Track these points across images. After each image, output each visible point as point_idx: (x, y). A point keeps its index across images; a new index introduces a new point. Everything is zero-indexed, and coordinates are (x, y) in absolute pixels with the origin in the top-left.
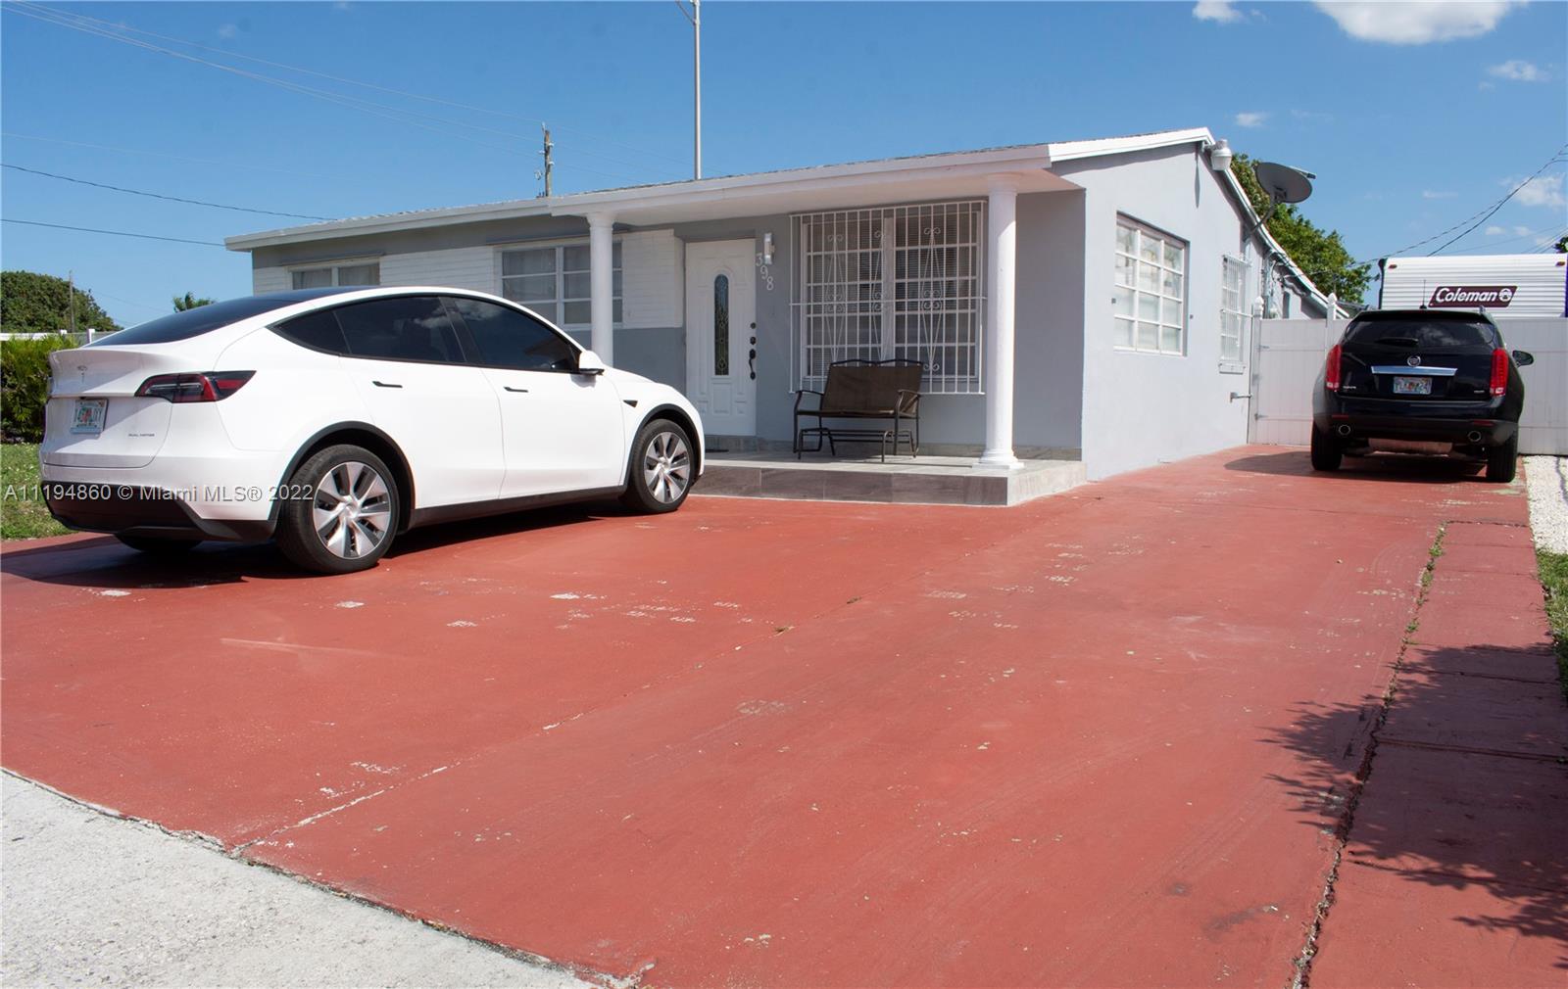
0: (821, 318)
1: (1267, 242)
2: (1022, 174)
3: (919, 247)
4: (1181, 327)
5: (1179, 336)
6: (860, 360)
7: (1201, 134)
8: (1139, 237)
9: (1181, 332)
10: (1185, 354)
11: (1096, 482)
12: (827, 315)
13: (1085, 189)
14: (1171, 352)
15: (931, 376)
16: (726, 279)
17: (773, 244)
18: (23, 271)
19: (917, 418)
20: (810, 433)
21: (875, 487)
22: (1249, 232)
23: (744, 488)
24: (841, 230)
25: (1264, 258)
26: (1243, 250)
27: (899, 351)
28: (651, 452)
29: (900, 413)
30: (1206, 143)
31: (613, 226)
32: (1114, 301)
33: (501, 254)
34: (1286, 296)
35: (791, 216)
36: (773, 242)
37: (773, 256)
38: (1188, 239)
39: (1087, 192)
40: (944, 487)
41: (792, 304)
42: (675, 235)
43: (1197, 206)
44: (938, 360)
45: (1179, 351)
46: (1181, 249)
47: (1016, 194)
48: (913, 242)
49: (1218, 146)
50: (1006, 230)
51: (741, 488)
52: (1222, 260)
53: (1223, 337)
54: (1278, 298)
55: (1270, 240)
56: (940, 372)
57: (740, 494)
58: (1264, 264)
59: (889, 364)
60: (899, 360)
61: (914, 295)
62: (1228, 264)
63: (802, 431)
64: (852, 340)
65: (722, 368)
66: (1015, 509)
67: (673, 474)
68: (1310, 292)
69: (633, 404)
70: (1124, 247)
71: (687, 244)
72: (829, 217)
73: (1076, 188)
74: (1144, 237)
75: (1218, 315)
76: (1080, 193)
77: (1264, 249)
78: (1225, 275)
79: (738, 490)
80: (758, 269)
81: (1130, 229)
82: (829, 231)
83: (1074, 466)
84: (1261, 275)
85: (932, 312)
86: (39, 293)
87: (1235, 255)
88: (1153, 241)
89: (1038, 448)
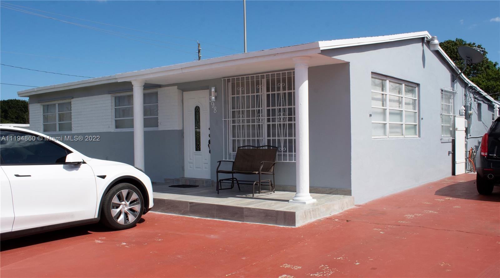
0: (235, 125)
1: (466, 81)
2: (310, 57)
3: (276, 92)
4: (417, 124)
5: (416, 128)
6: (252, 146)
7: (425, 34)
8: (388, 83)
9: (417, 126)
10: (419, 136)
11: (359, 206)
12: (238, 124)
13: (349, 63)
14: (410, 136)
15: (282, 153)
16: (198, 107)
17: (216, 92)
18: (15, 99)
19: (274, 174)
20: (224, 181)
21: (237, 213)
22: (455, 77)
23: (182, 211)
24: (243, 85)
25: (465, 89)
26: (453, 86)
27: (269, 141)
28: (115, 200)
29: (261, 172)
30: (427, 38)
31: (144, 86)
32: (370, 115)
33: (114, 98)
34: (479, 105)
35: (222, 79)
36: (216, 91)
37: (216, 98)
38: (419, 83)
39: (350, 64)
40: (267, 216)
41: (223, 119)
42: (178, 89)
43: (424, 67)
44: (285, 146)
45: (416, 135)
46: (416, 87)
47: (308, 67)
48: (273, 90)
49: (433, 39)
50: (303, 84)
51: (181, 211)
52: (440, 91)
53: (442, 126)
54: (475, 105)
55: (467, 80)
56: (286, 151)
57: (181, 214)
58: (465, 91)
59: (264, 148)
60: (269, 146)
61: (274, 114)
62: (443, 93)
63: (220, 180)
64: (248, 136)
65: (198, 148)
66: (299, 228)
67: (131, 210)
68: (492, 102)
69: (103, 177)
70: (381, 89)
71: (184, 92)
72: (238, 79)
73: (344, 62)
74: (391, 83)
75: (439, 117)
76: (346, 65)
77: (465, 85)
78: (442, 98)
79: (180, 212)
80: (210, 103)
81: (382, 80)
82: (238, 86)
83: (346, 199)
84: (464, 96)
85: (282, 123)
86: (21, 107)
87: (449, 89)
88: (398, 85)
89: (331, 189)
